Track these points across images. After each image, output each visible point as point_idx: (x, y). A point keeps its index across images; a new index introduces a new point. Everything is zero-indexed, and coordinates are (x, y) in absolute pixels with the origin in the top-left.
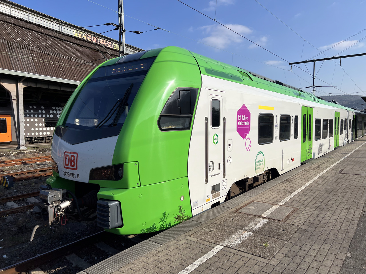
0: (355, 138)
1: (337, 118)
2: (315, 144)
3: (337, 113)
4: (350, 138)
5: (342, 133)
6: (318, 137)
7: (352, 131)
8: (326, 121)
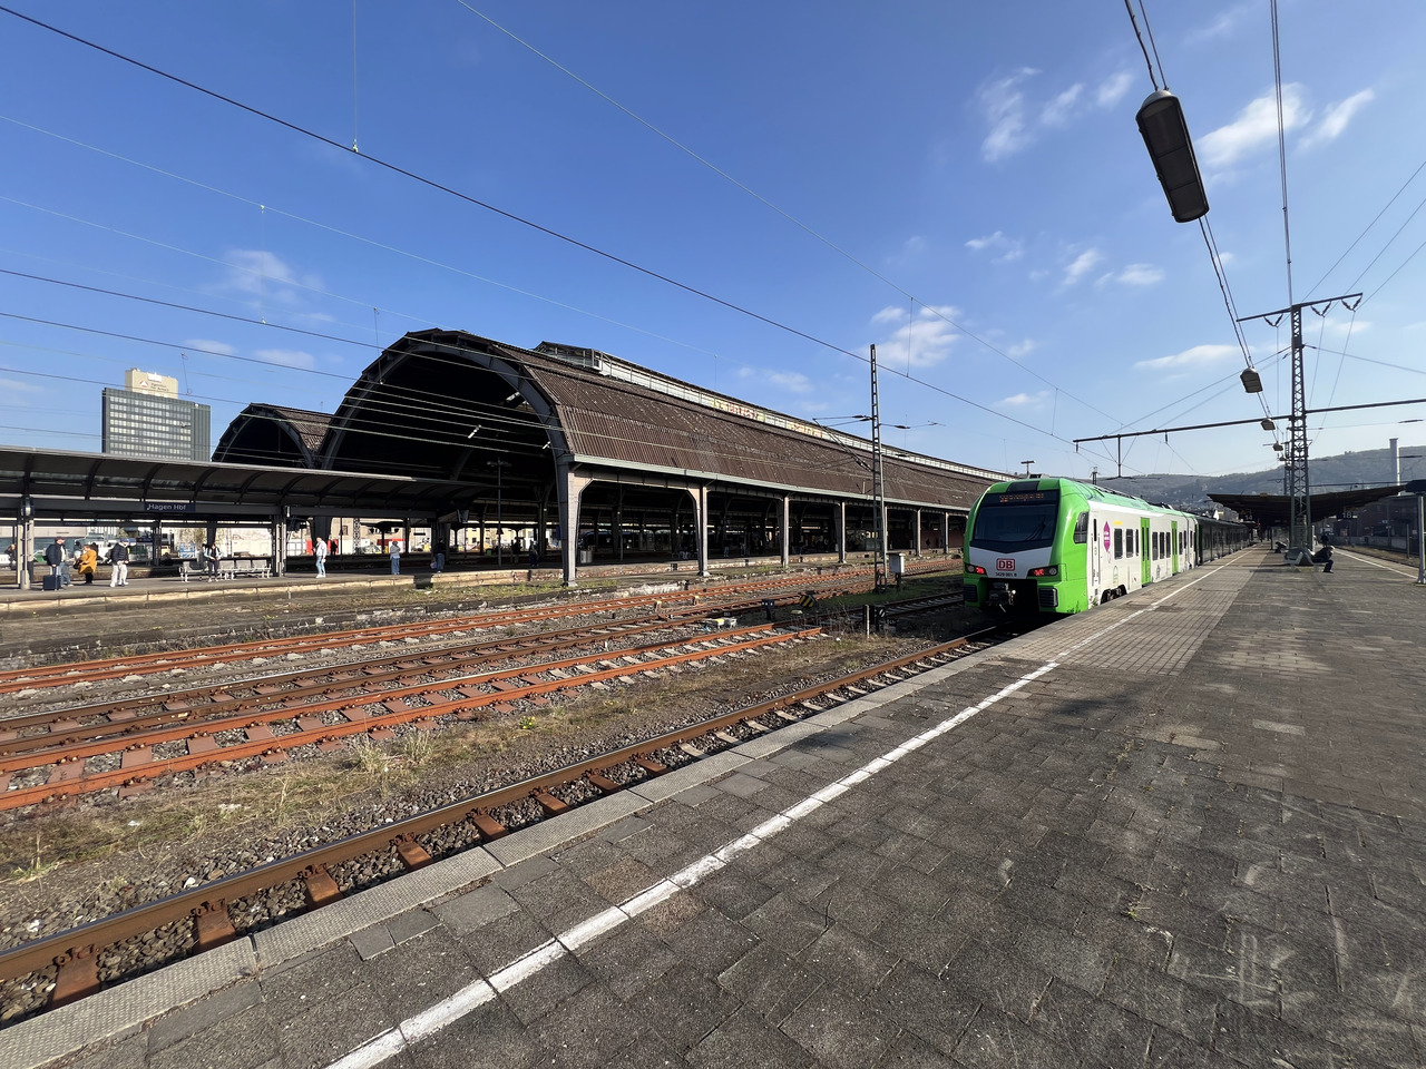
0: (1199, 563)
1: (1174, 531)
2: (1154, 564)
3: (1174, 523)
4: (1192, 561)
5: (1181, 553)
6: (1155, 558)
7: (1195, 550)
8: (1162, 534)
